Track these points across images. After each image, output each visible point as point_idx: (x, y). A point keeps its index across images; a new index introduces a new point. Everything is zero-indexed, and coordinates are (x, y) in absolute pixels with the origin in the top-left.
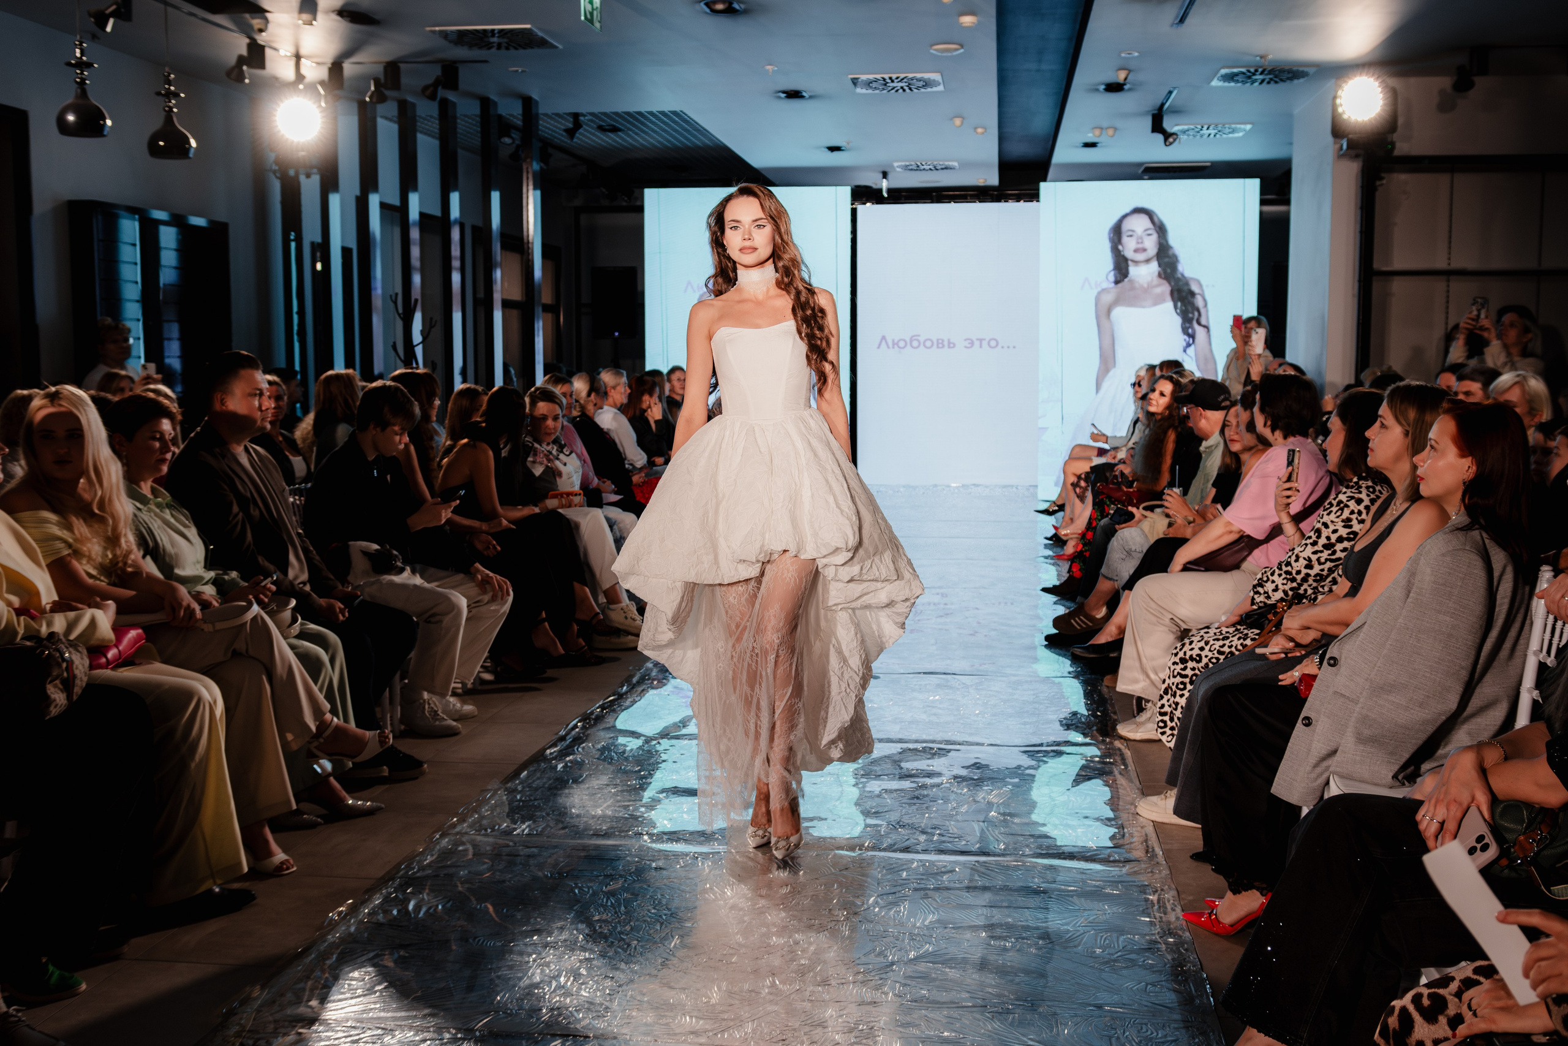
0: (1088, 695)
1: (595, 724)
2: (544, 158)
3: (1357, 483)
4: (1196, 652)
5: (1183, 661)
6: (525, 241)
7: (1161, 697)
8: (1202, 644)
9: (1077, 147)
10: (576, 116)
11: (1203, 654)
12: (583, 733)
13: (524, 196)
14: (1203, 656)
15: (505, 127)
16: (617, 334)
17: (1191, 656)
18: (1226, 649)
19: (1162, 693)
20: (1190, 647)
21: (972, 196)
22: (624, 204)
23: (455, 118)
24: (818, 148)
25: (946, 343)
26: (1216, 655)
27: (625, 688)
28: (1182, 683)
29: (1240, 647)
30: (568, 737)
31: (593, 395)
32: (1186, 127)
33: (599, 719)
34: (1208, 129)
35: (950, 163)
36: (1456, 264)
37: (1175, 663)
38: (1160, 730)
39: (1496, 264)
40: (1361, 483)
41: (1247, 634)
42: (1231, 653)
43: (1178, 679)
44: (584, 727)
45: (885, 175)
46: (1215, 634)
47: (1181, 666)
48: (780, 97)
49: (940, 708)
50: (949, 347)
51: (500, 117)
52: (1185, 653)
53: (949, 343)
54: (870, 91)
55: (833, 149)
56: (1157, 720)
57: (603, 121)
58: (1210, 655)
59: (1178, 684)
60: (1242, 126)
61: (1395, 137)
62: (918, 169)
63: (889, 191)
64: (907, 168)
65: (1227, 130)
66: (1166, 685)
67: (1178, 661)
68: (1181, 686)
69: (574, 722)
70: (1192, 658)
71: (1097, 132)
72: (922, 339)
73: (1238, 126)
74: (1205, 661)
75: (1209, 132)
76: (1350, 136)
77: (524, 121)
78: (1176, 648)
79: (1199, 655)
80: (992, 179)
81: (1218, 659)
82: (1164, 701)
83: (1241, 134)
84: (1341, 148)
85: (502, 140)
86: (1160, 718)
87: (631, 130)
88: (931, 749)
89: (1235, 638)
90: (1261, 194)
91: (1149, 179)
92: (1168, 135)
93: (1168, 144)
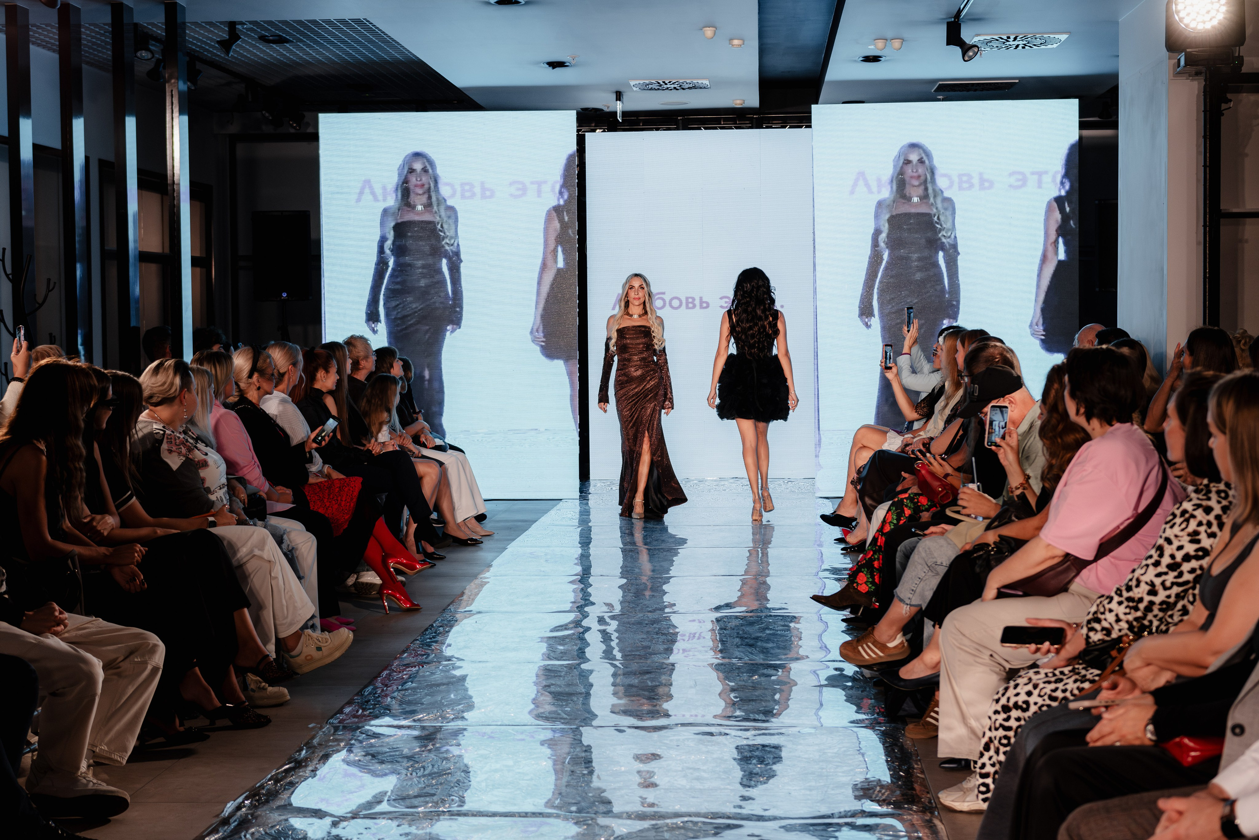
0: (889, 751)
1: (267, 801)
2: (192, 76)
3: (1207, 486)
4: (1023, 697)
5: (1006, 709)
6: (169, 182)
7: (982, 755)
8: (1030, 687)
9: (856, 61)
10: (232, 25)
11: (1032, 700)
12: (252, 815)
13: (168, 125)
14: (1032, 702)
15: (143, 38)
16: (284, 295)
17: (1016, 704)
18: (1059, 694)
19: (981, 749)
20: (1015, 692)
21: (725, 120)
22: (292, 131)
23: (79, 26)
24: (537, 63)
25: (697, 302)
26: (1048, 702)
27: (304, 751)
28: (1006, 737)
29: (1076, 692)
30: (232, 821)
31: (256, 376)
32: (988, 38)
33: (273, 795)
34: (1015, 39)
35: (700, 82)
37: (996, 712)
38: (981, 796)
40: (1212, 485)
41: (1085, 676)
42: (1065, 698)
43: (1001, 733)
44: (253, 807)
45: (619, 96)
46: (1046, 674)
47: (1003, 716)
48: (490, 4)
49: (704, 771)
50: (701, 307)
51: (136, 25)
52: (1008, 699)
53: (701, 302)
55: (554, 65)
56: (978, 783)
57: (267, 30)
58: (1040, 701)
59: (1000, 739)
60: (1057, 36)
61: (1243, 50)
62: (660, 87)
63: (624, 114)
64: (647, 88)
65: (1038, 41)
66: (986, 739)
67: (999, 709)
68: (1004, 741)
69: (240, 800)
70: (1016, 706)
71: (880, 44)
72: (667, 298)
73: (1052, 36)
74: (1033, 709)
75: (1016, 43)
76: (1188, 50)
77: (167, 30)
78: (998, 693)
79: (1027, 703)
80: (751, 99)
81: (1049, 706)
82: (985, 759)
83: (1055, 46)
84: (1179, 66)
85: (138, 54)
86: (981, 781)
87: (301, 41)
88: (695, 823)
89: (1071, 681)
90: (1080, 117)
91: (943, 100)
92: (966, 47)
93: (966, 58)
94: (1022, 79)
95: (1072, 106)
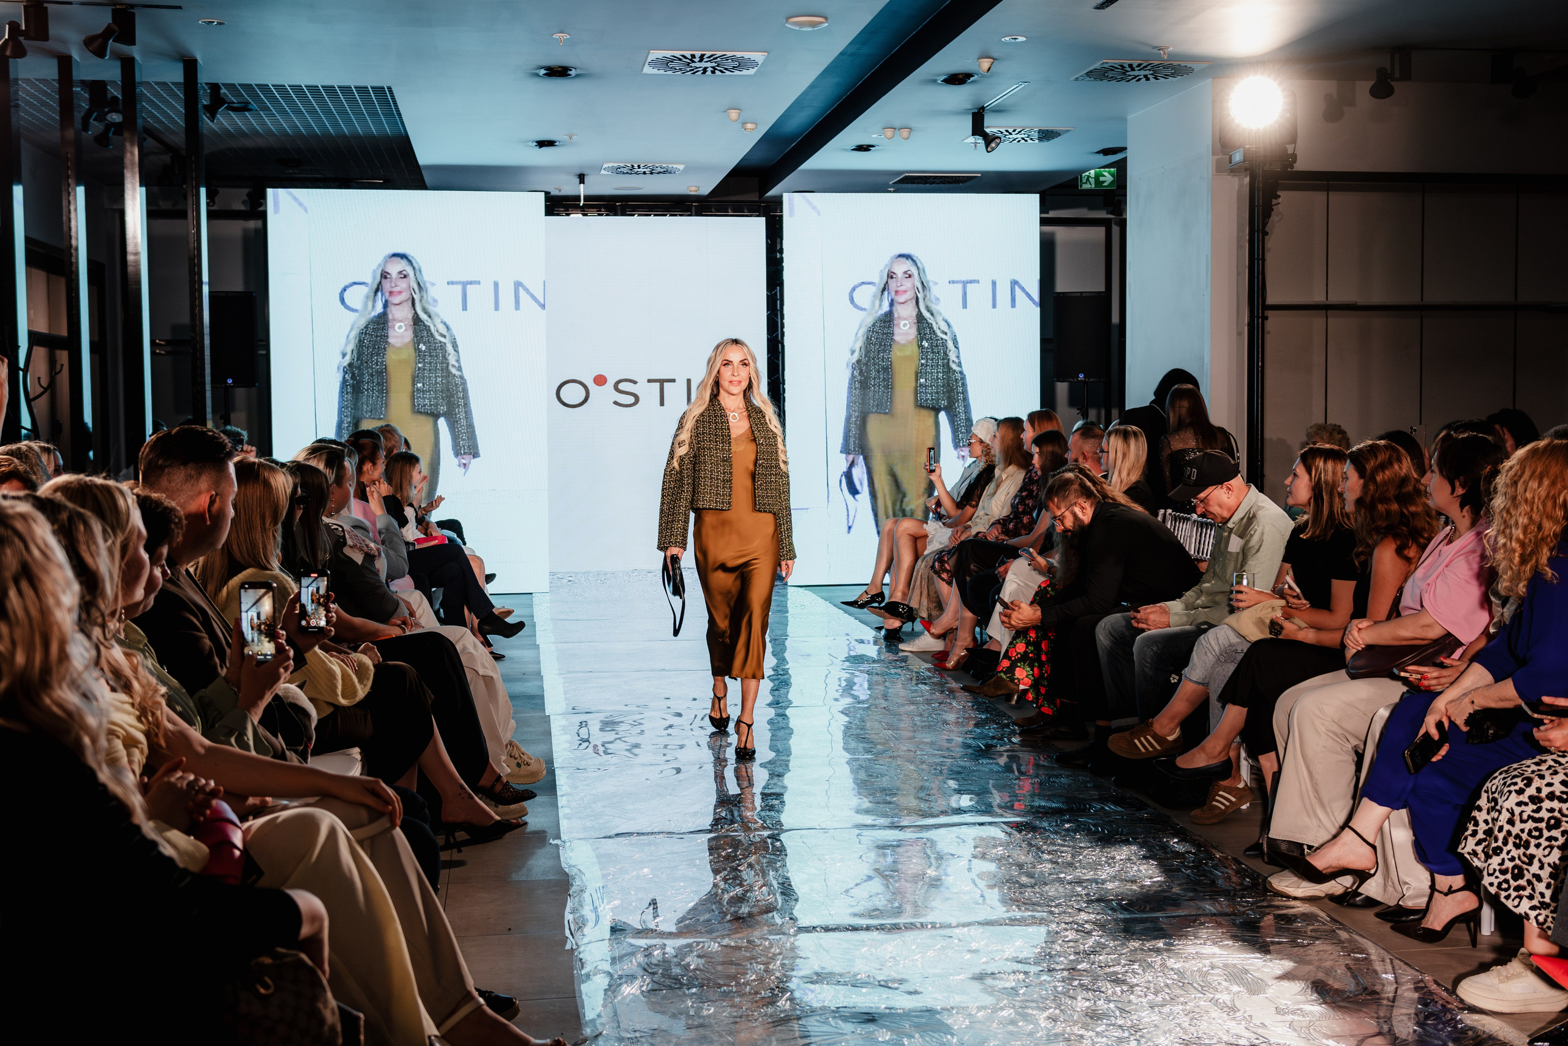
9: (846, 150)
10: (213, 87)
16: (230, 381)
24: (530, 142)
35: (675, 166)
36: (1337, 297)
39: (1377, 299)
45: (582, 179)
48: (537, 75)
54: (670, 73)
55: (542, 144)
61: (1296, 149)
62: (632, 170)
64: (618, 171)
71: (889, 132)
76: (1246, 146)
80: (708, 187)
84: (1230, 161)
87: (267, 110)
90: (1041, 212)
91: (894, 192)
92: (990, 139)
93: (989, 149)
94: (986, 175)
95: (1031, 202)
